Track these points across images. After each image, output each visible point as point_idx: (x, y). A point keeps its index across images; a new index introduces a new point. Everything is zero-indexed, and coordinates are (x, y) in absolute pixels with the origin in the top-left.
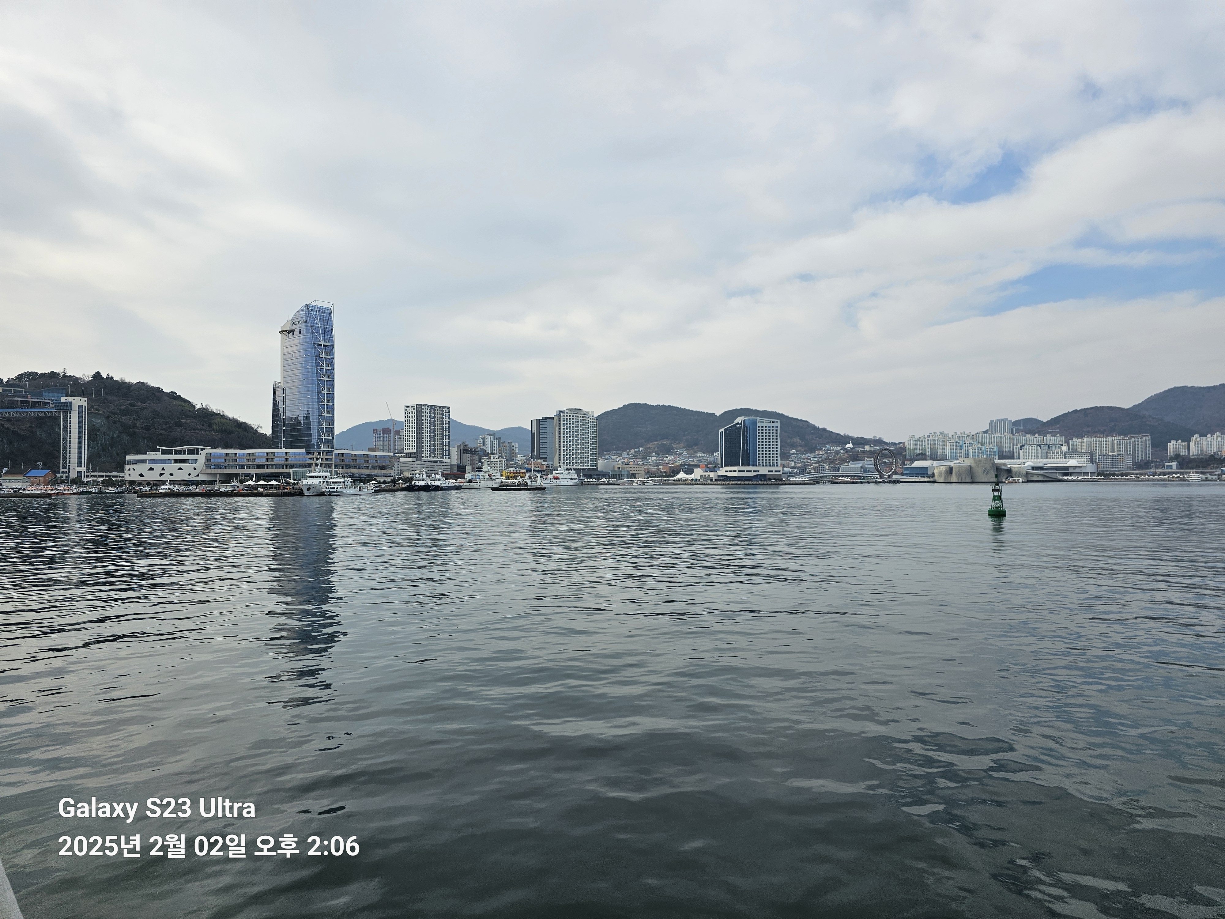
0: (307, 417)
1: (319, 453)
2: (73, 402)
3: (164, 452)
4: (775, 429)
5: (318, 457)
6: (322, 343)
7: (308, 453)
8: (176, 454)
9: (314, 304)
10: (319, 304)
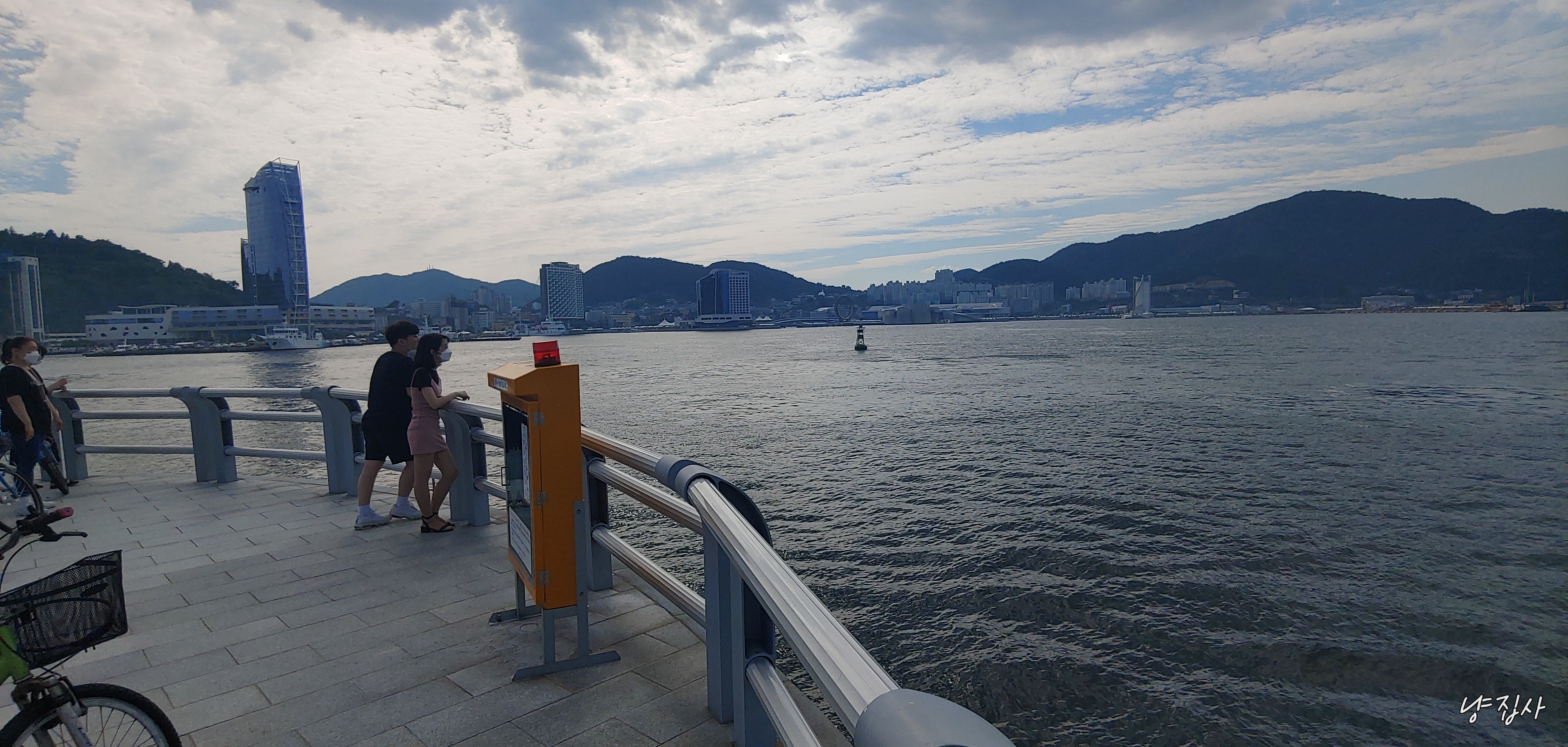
0: (278, 274)
1: (294, 309)
2: (22, 261)
3: (126, 312)
4: (745, 280)
5: (293, 313)
6: (290, 200)
7: (280, 309)
8: (139, 313)
9: (278, 161)
10: (283, 162)
